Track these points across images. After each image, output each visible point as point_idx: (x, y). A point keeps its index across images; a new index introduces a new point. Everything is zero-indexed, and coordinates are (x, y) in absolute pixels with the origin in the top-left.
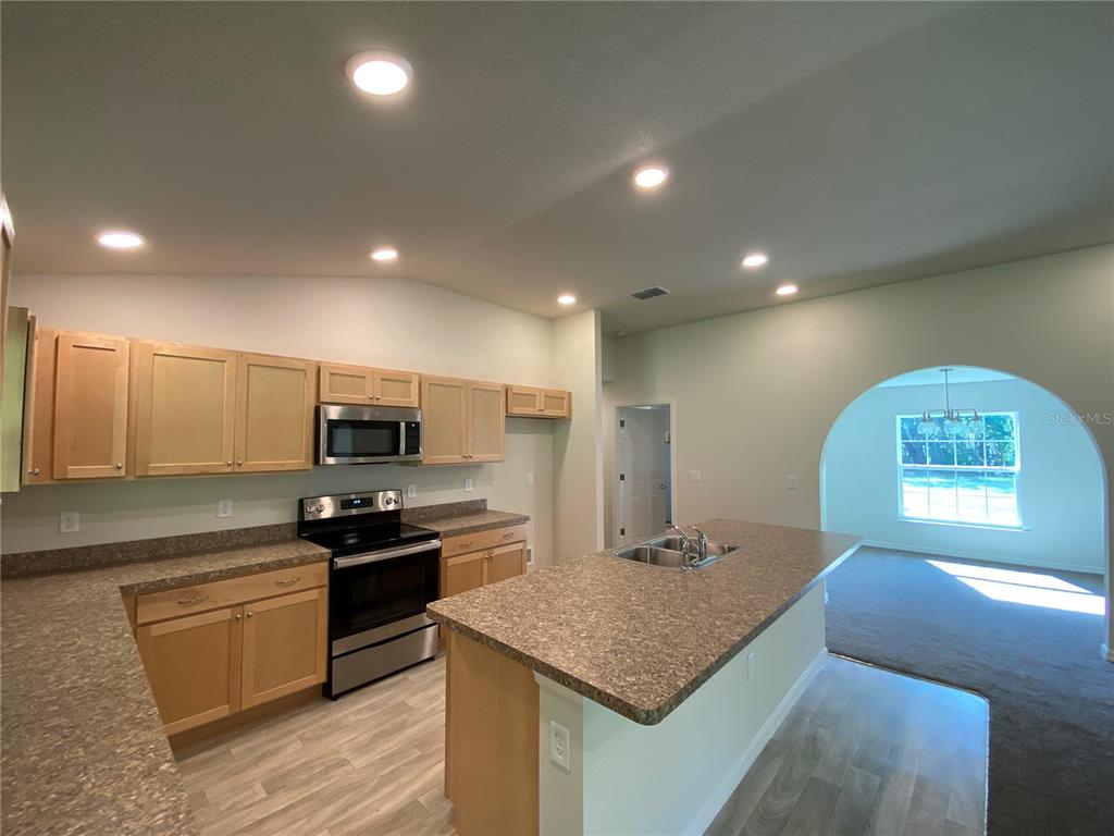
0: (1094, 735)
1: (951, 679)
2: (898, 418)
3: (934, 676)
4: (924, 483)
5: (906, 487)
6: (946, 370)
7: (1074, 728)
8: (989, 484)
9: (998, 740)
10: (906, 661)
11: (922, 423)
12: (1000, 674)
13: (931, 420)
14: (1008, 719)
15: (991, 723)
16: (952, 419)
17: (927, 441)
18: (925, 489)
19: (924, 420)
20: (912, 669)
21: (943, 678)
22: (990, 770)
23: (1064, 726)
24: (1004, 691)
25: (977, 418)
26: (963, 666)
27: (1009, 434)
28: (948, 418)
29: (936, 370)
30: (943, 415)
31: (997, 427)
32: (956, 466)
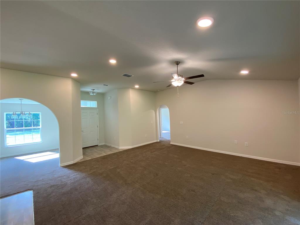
0: (58, 185)
1: (22, 191)
2: (5, 114)
3: (16, 192)
4: (14, 134)
5: (7, 136)
6: (21, 99)
7: (53, 186)
8: (34, 132)
9: (36, 200)
10: (7, 193)
11: (13, 115)
12: (35, 182)
13: (16, 114)
14: (38, 193)
15: (34, 196)
16: (23, 114)
17: (15, 121)
18: (14, 136)
19: (14, 114)
20: (9, 194)
21: (19, 191)
22: (34, 209)
23: (51, 186)
24: (37, 186)
25: (30, 114)
26: (25, 185)
27: (39, 118)
28: (21, 114)
29: (18, 99)
30: (20, 113)
31: (36, 116)
32: (24, 128)
